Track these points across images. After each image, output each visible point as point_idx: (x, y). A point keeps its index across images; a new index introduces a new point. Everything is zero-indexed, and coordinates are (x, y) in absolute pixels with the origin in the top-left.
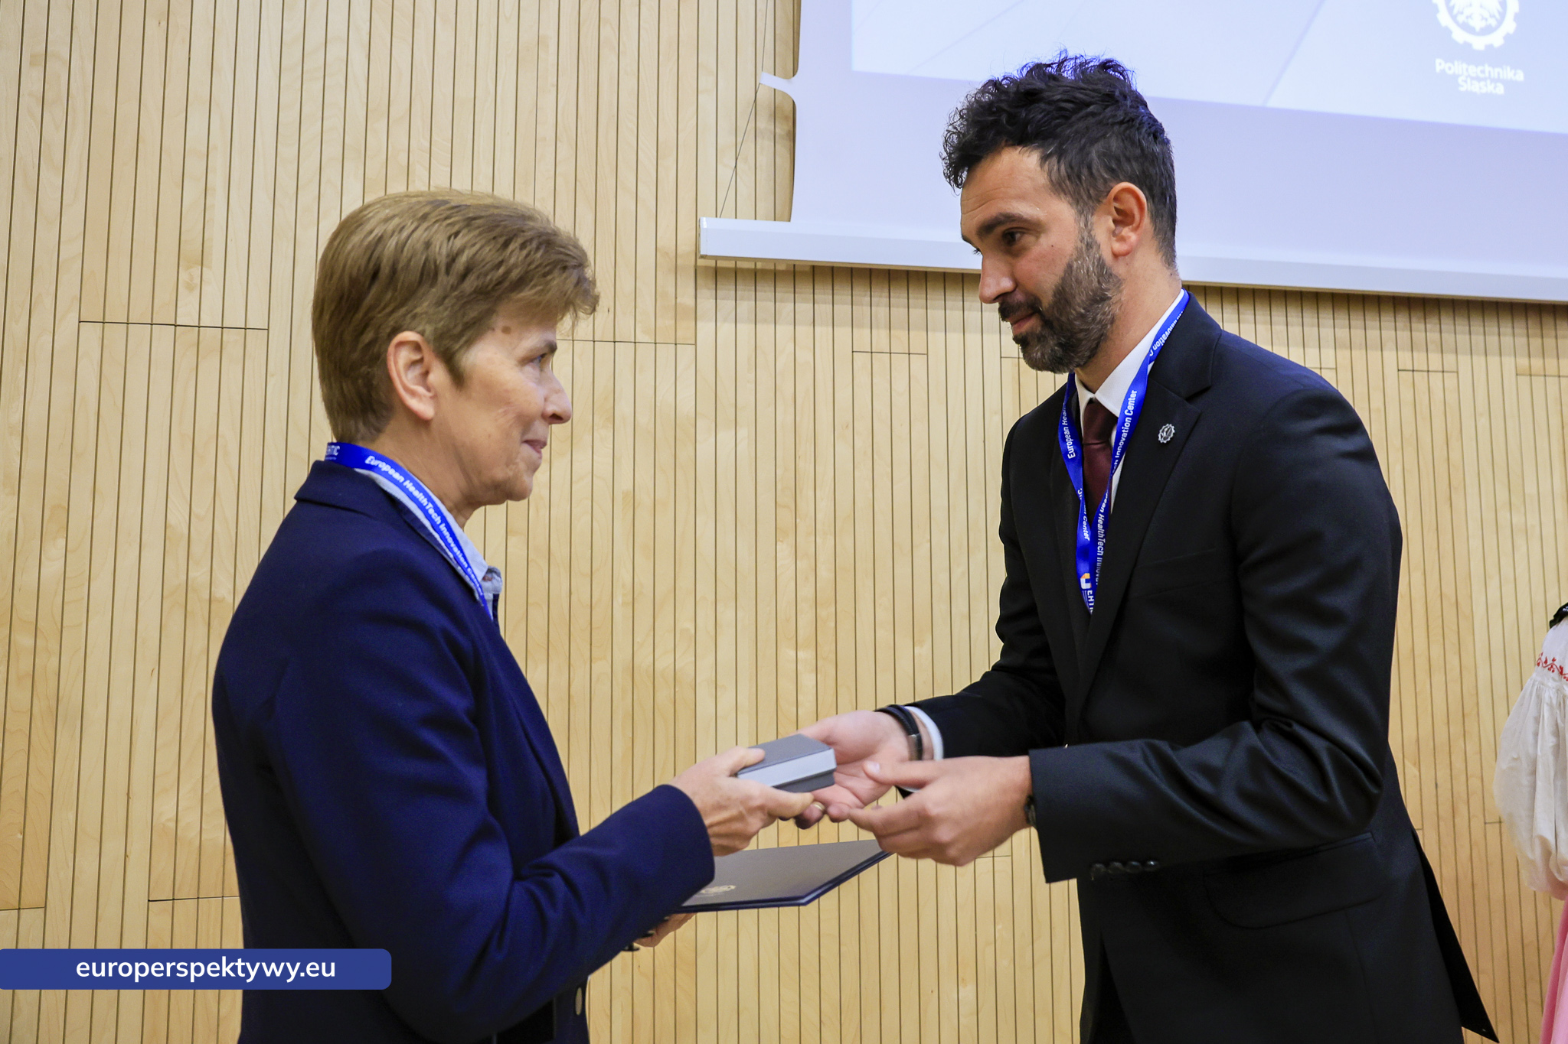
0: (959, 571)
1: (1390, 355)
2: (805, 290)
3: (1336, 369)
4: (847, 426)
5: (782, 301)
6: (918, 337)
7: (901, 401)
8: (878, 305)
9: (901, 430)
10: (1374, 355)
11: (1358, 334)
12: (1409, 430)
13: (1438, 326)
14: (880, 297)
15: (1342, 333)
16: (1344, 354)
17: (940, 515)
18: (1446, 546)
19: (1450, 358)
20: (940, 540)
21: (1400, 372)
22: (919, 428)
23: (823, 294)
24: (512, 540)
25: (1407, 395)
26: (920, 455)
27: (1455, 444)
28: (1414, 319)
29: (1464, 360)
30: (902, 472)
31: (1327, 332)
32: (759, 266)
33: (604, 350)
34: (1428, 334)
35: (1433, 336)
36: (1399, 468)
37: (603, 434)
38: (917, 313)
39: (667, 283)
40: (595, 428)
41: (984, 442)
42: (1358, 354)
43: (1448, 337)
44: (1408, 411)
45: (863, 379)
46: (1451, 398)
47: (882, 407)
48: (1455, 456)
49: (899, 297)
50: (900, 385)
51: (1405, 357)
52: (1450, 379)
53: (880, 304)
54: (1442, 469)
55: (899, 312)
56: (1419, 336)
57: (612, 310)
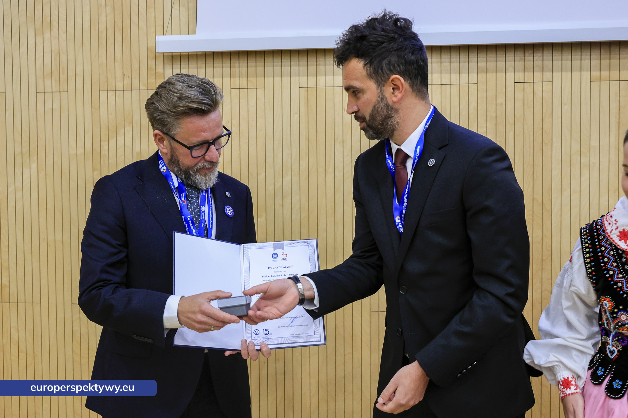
0: (278, 185)
1: (510, 75)
2: (210, 62)
3: (477, 84)
4: (229, 122)
5: (200, 68)
6: (260, 80)
7: (252, 110)
8: (242, 67)
9: (252, 123)
10: (501, 75)
11: (491, 65)
12: (519, 113)
13: (542, 57)
14: (244, 63)
15: (482, 64)
16: (483, 76)
17: (270, 160)
18: (538, 174)
19: (548, 75)
20: (270, 171)
21: (515, 83)
22: (261, 121)
23: (218, 63)
24: (95, 173)
25: (519, 95)
26: (261, 134)
27: (547, 121)
28: (526, 55)
29: (557, 75)
30: (253, 142)
31: (473, 65)
32: (190, 53)
33: (128, 94)
34: (535, 62)
35: (538, 63)
36: (512, 134)
37: (128, 128)
38: (260, 69)
39: (152, 63)
40: (125, 126)
41: (291, 127)
42: (491, 76)
43: (547, 63)
44: (519, 104)
45: (235, 101)
46: (547, 95)
47: (244, 112)
48: (547, 126)
49: (252, 62)
50: (252, 102)
51: (520, 76)
52: (547, 86)
53: (243, 66)
54: (538, 134)
55: (252, 69)
56: (529, 64)
57: (130, 77)
